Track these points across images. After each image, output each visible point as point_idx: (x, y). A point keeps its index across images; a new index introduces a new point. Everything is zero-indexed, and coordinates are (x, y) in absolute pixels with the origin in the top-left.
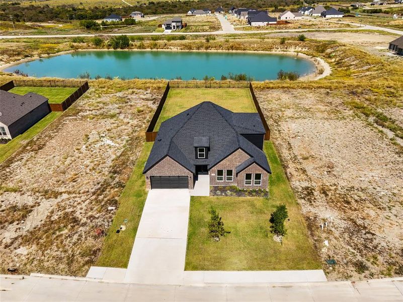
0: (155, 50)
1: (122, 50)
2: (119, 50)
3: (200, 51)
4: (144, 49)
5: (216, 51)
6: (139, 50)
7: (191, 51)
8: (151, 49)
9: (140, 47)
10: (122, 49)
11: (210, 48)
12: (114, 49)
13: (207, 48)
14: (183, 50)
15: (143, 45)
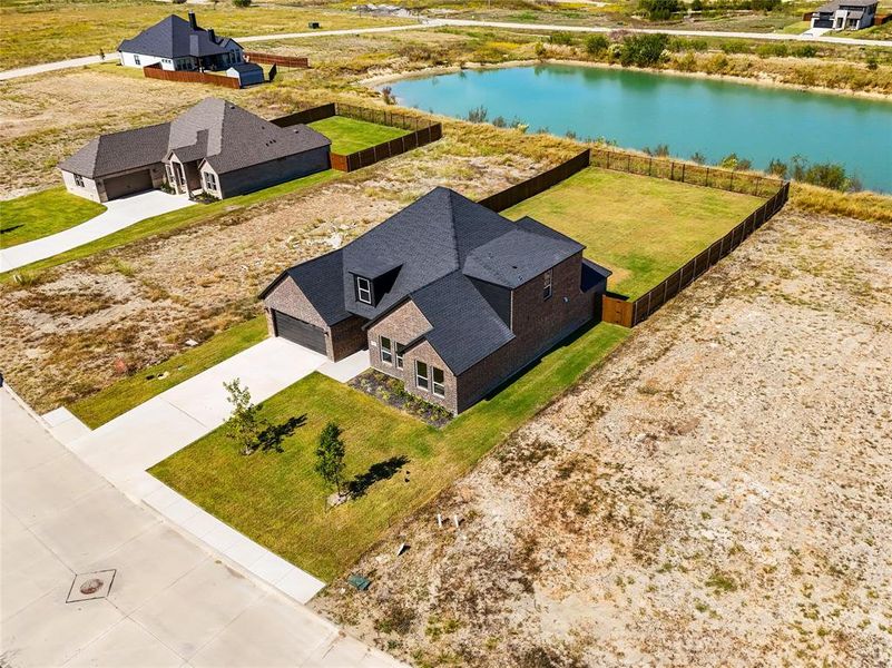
0: (716, 77)
1: (638, 69)
2: (634, 68)
3: (835, 91)
4: (692, 71)
5: (882, 97)
6: (678, 73)
7: (811, 88)
8: (709, 73)
9: (681, 67)
10: (640, 66)
11: (869, 87)
12: (624, 64)
13: (860, 86)
14: (787, 85)
15: (693, 62)
